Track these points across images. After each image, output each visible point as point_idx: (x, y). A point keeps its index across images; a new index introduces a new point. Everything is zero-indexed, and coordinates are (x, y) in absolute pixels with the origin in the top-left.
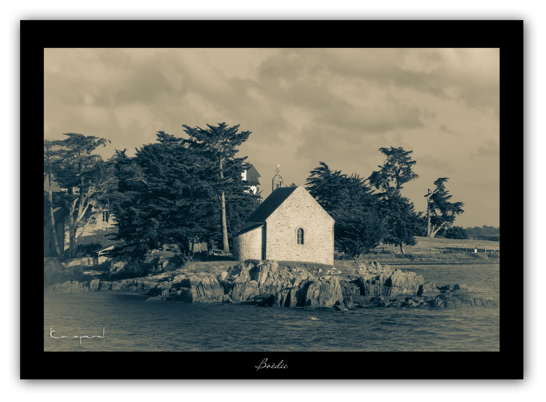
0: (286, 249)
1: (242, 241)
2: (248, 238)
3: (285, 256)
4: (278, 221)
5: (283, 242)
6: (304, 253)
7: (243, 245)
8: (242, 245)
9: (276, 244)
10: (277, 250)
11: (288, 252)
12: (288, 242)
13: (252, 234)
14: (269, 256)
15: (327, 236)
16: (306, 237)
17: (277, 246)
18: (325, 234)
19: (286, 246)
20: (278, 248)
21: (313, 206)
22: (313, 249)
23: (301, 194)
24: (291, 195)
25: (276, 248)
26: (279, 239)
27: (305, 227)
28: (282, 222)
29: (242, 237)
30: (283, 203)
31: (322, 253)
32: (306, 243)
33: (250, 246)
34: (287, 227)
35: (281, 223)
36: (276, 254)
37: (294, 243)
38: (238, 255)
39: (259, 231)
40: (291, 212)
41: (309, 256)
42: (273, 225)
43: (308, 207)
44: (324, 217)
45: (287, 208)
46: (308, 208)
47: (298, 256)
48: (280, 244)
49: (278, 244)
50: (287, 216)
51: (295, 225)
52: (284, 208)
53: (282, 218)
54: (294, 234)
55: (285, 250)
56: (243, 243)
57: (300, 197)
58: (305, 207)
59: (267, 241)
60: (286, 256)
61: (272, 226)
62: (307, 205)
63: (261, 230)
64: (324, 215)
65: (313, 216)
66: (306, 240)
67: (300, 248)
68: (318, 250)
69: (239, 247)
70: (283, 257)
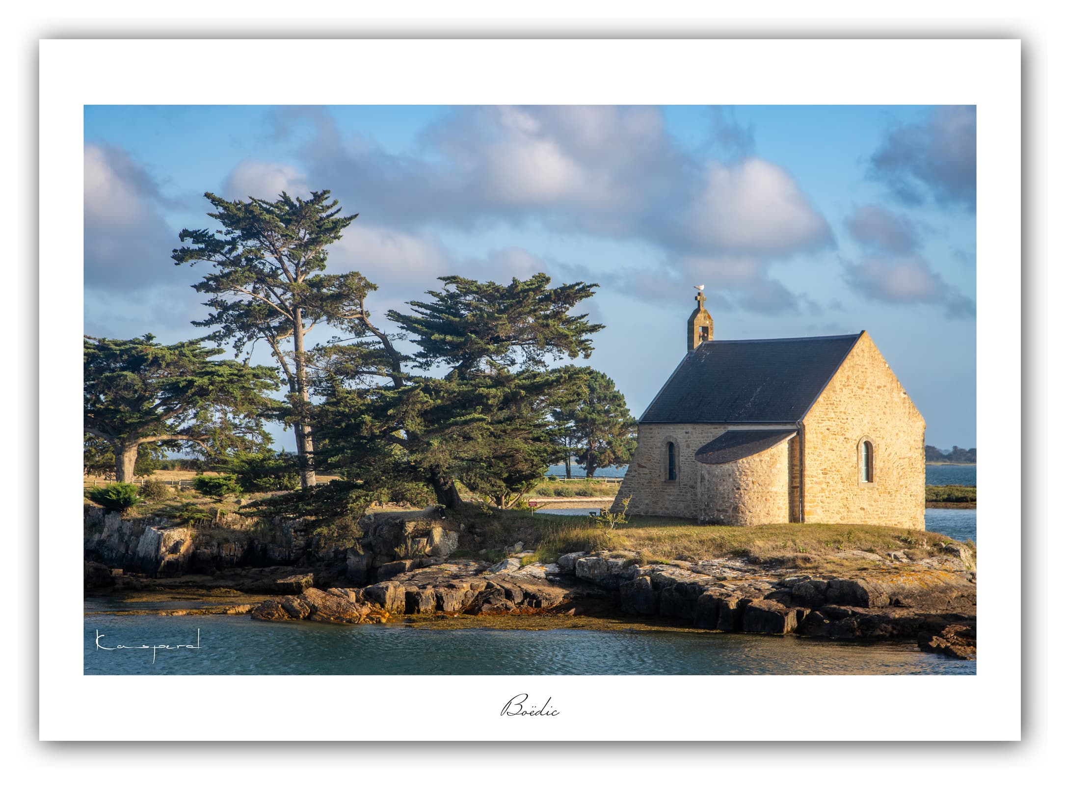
0: (841, 495)
1: (749, 473)
2: (765, 467)
3: (838, 513)
4: (827, 423)
5: (835, 476)
6: (873, 503)
7: (751, 485)
8: (748, 485)
9: (822, 481)
10: (824, 498)
11: (845, 502)
12: (844, 476)
13: (773, 455)
14: (810, 513)
15: (913, 460)
16: (878, 463)
17: (824, 486)
18: (909, 455)
19: (840, 486)
20: (827, 493)
21: (889, 386)
22: (889, 493)
23: (866, 355)
24: (849, 357)
25: (823, 490)
26: (828, 468)
27: (874, 439)
28: (833, 425)
29: (748, 463)
30: (834, 377)
31: (905, 502)
32: (878, 479)
33: (770, 488)
34: (842, 438)
35: (831, 428)
36: (822, 508)
37: (856, 478)
38: (736, 509)
39: (783, 447)
40: (849, 400)
41: (882, 510)
42: (816, 433)
43: (879, 387)
44: (907, 413)
45: (842, 389)
46: (880, 390)
47: (863, 511)
48: (831, 483)
49: (828, 480)
50: (843, 410)
51: (857, 432)
52: (837, 389)
53: (833, 415)
54: (856, 455)
55: (840, 496)
56: (750, 479)
57: (865, 362)
58: (874, 389)
59: (806, 473)
60: (841, 510)
61: (815, 435)
62: (877, 384)
63: (787, 446)
64: (907, 410)
65: (887, 410)
66: (876, 472)
67: (867, 490)
68: (899, 496)
69: (738, 489)
70: (835, 515)
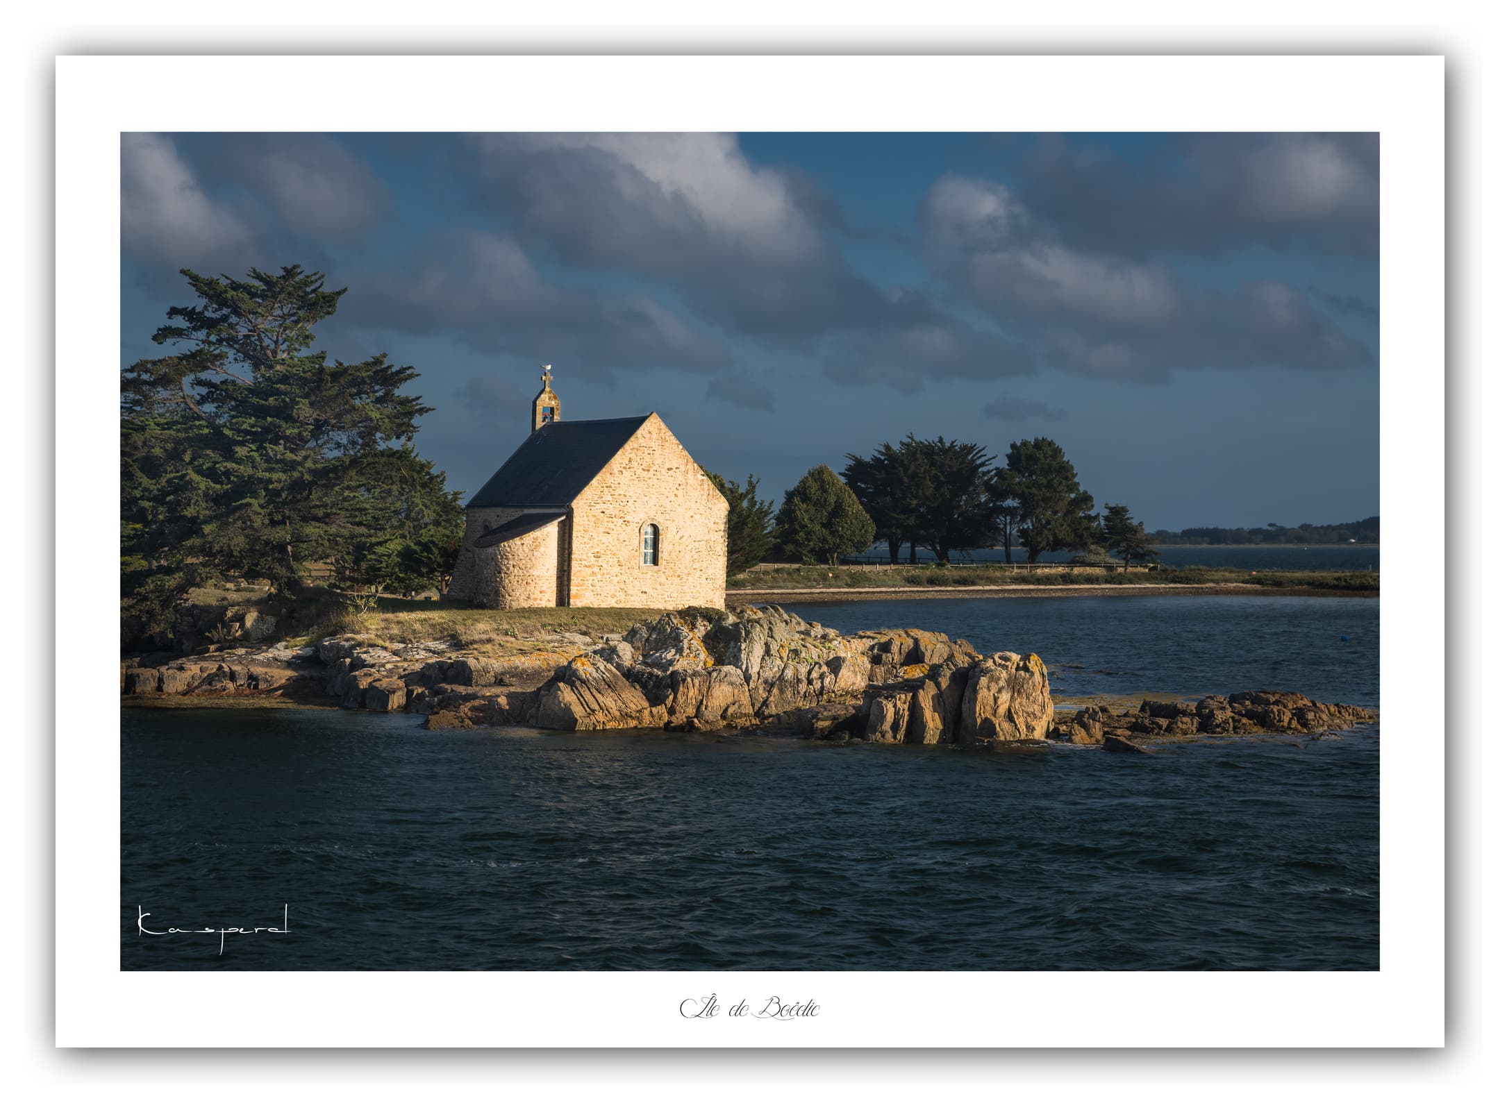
0: (618, 579)
1: (510, 557)
2: (527, 550)
3: (613, 596)
4: (602, 507)
5: (610, 560)
6: (658, 587)
7: (511, 568)
8: (508, 569)
9: (594, 565)
10: (596, 581)
11: (622, 585)
12: (621, 559)
13: (536, 539)
14: (576, 596)
15: (712, 543)
16: (664, 546)
17: (596, 569)
18: (707, 538)
19: (617, 569)
20: (599, 576)
21: (682, 468)
22: (679, 576)
23: (654, 436)
24: (632, 439)
25: (594, 574)
26: (602, 552)
27: (662, 521)
28: (610, 509)
29: (509, 547)
30: (613, 460)
31: (699, 585)
32: (664, 562)
33: (531, 571)
34: (621, 521)
35: (607, 512)
36: (593, 591)
37: (637, 561)
38: (497, 593)
39: (551, 531)
40: (631, 483)
41: (669, 594)
42: (588, 516)
43: (669, 469)
44: (706, 495)
45: (621, 472)
46: (670, 472)
47: (645, 595)
48: (605, 566)
49: (600, 564)
50: (622, 492)
51: (641, 514)
52: (616, 471)
53: (610, 498)
54: (638, 538)
55: (616, 579)
56: (511, 562)
57: (652, 444)
58: (663, 471)
59: (573, 556)
60: (617, 594)
61: (586, 518)
62: (667, 466)
63: (557, 529)
64: (706, 492)
65: (680, 493)
66: (663, 556)
67: (650, 573)
68: (691, 579)
69: (500, 573)
70: (609, 599)
